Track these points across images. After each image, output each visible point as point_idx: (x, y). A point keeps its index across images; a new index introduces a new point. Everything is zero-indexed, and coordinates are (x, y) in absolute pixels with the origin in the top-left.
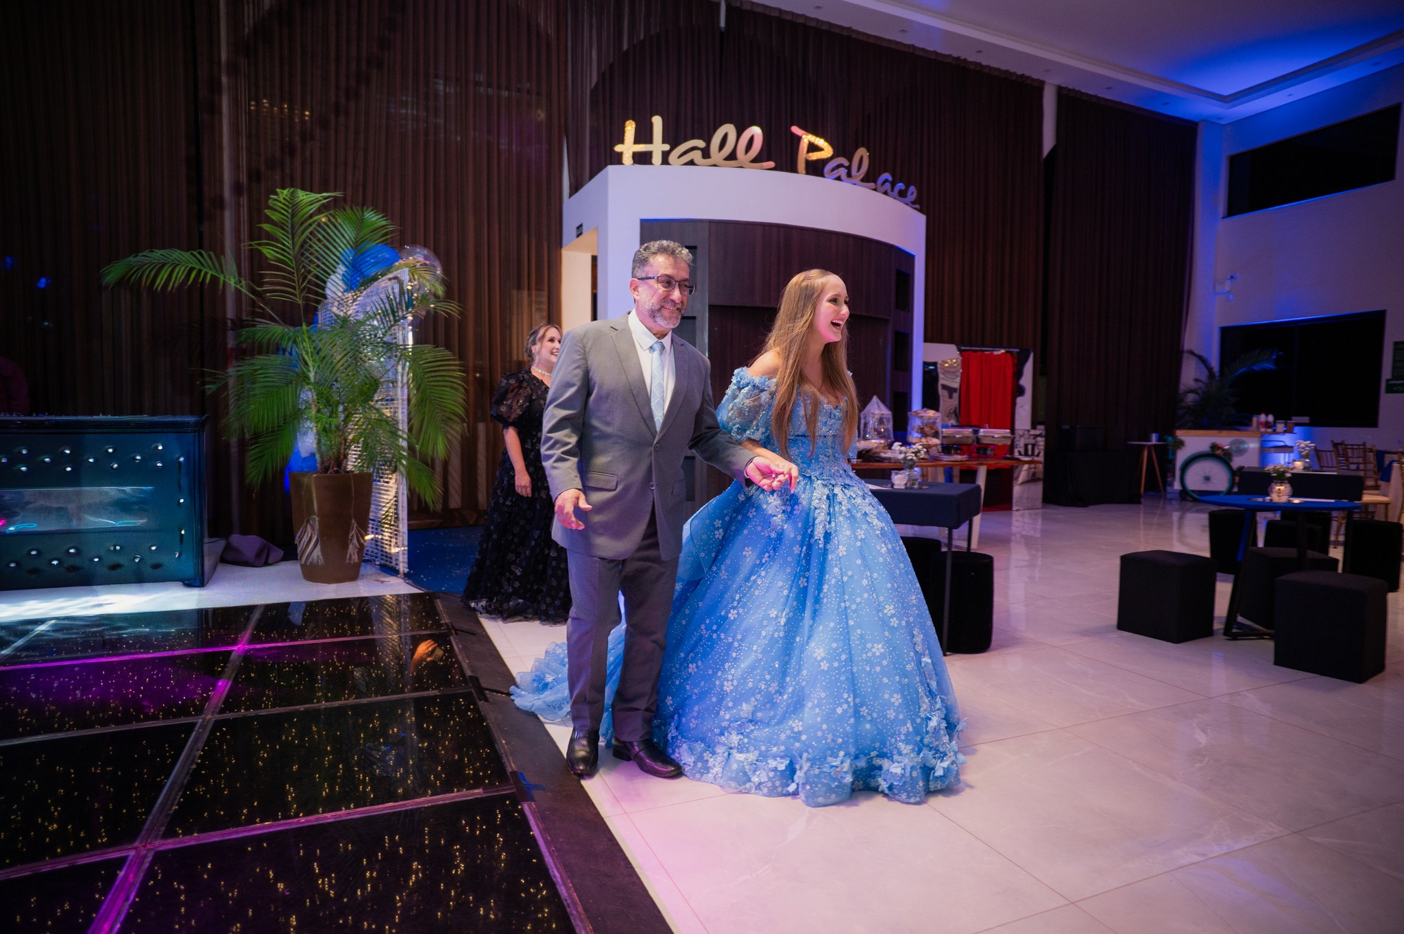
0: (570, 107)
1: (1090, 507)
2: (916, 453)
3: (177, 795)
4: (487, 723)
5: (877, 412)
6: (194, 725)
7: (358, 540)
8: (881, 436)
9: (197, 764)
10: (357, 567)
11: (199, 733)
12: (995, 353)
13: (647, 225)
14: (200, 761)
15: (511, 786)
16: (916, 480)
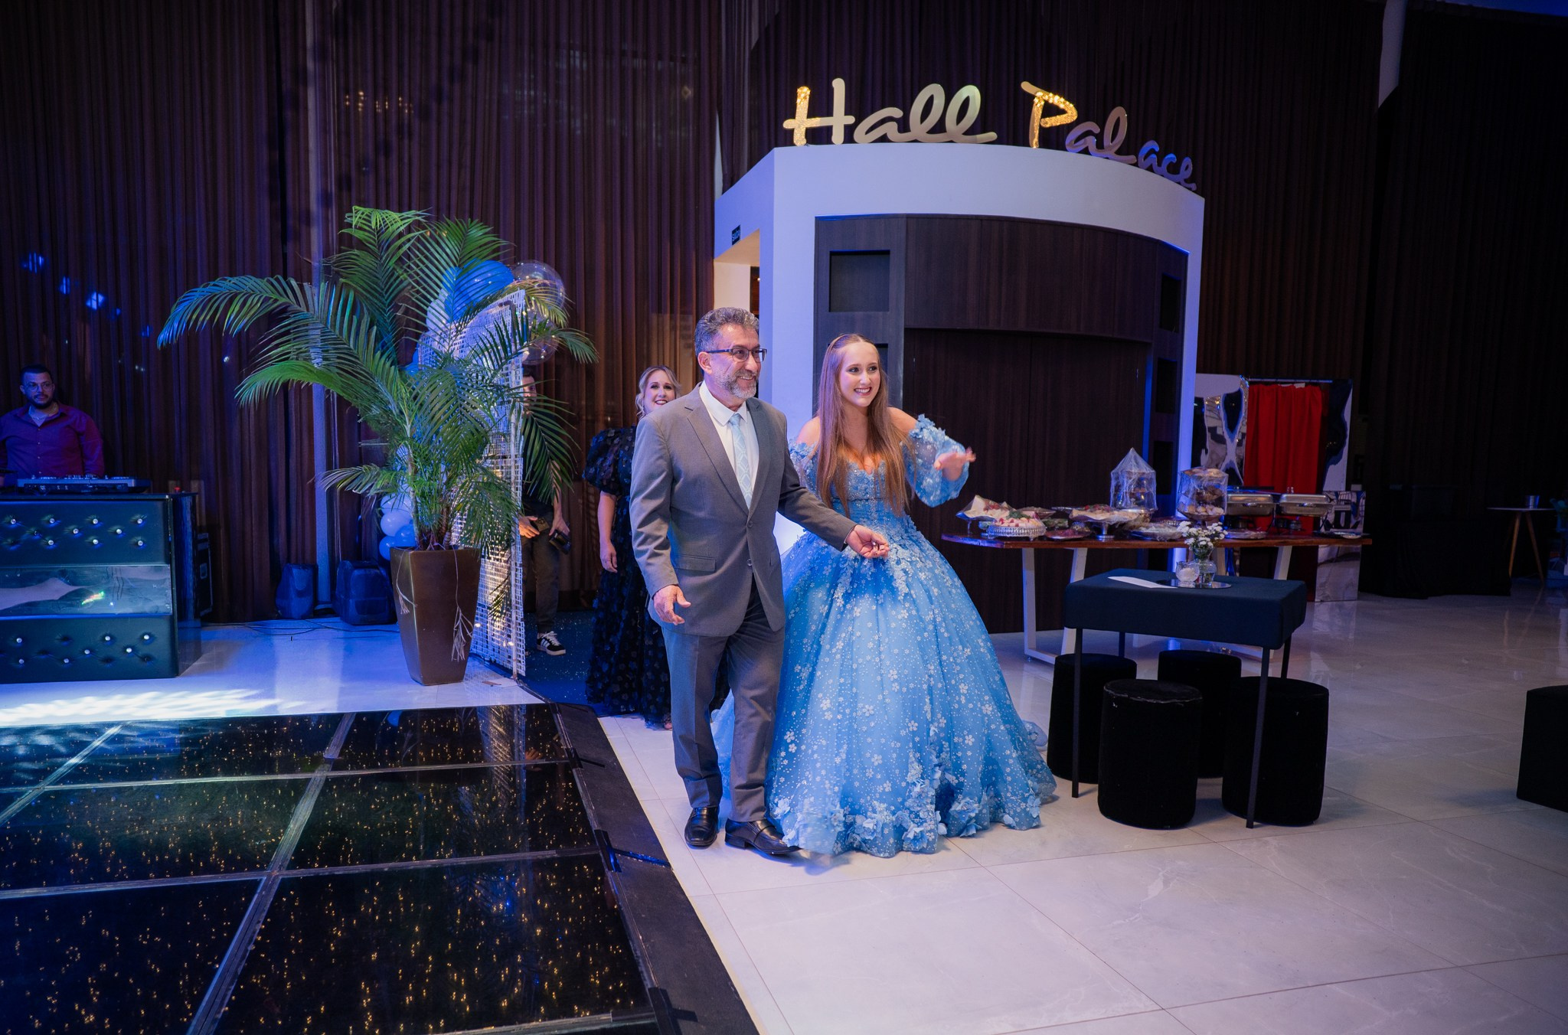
0: (724, 74)
2: (1212, 537)
3: (228, 990)
4: (619, 907)
5: (1134, 470)
6: (256, 883)
7: (464, 632)
8: (1139, 504)
9: (256, 943)
10: (463, 664)
11: (261, 897)
12: (1297, 386)
13: (824, 225)
14: (259, 938)
15: (652, 1011)
16: (1211, 574)
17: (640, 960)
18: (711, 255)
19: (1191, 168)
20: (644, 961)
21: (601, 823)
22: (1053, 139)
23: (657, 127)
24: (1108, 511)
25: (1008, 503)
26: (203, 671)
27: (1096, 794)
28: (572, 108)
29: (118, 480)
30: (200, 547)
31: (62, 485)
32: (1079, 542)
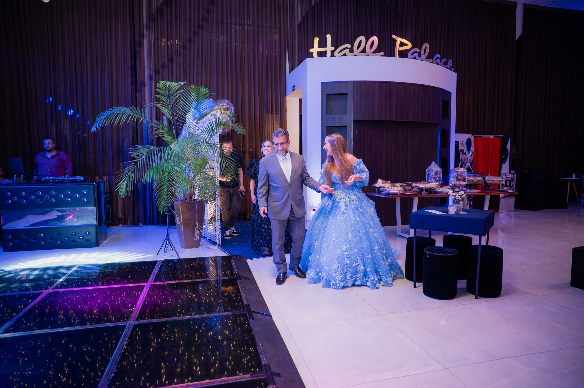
0: (289, 31)
1: (539, 210)
3: (114, 367)
4: (253, 333)
5: (434, 169)
6: (125, 326)
7: (199, 230)
8: (436, 181)
9: (125, 349)
10: (199, 241)
11: (127, 331)
12: (491, 137)
13: (324, 85)
14: (126, 347)
15: (264, 373)
16: (461, 209)
17: (261, 354)
18: (285, 95)
19: (452, 63)
20: (262, 354)
21: (247, 301)
22: (403, 54)
23: (266, 49)
24: (425, 184)
25: (390, 181)
26: (107, 245)
27: (422, 287)
28: (236, 44)
29: (78, 178)
30: (107, 200)
31: (58, 180)
32: (415, 195)
